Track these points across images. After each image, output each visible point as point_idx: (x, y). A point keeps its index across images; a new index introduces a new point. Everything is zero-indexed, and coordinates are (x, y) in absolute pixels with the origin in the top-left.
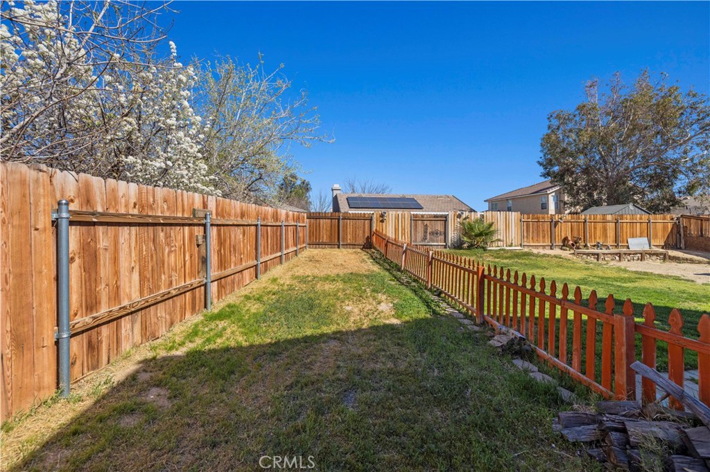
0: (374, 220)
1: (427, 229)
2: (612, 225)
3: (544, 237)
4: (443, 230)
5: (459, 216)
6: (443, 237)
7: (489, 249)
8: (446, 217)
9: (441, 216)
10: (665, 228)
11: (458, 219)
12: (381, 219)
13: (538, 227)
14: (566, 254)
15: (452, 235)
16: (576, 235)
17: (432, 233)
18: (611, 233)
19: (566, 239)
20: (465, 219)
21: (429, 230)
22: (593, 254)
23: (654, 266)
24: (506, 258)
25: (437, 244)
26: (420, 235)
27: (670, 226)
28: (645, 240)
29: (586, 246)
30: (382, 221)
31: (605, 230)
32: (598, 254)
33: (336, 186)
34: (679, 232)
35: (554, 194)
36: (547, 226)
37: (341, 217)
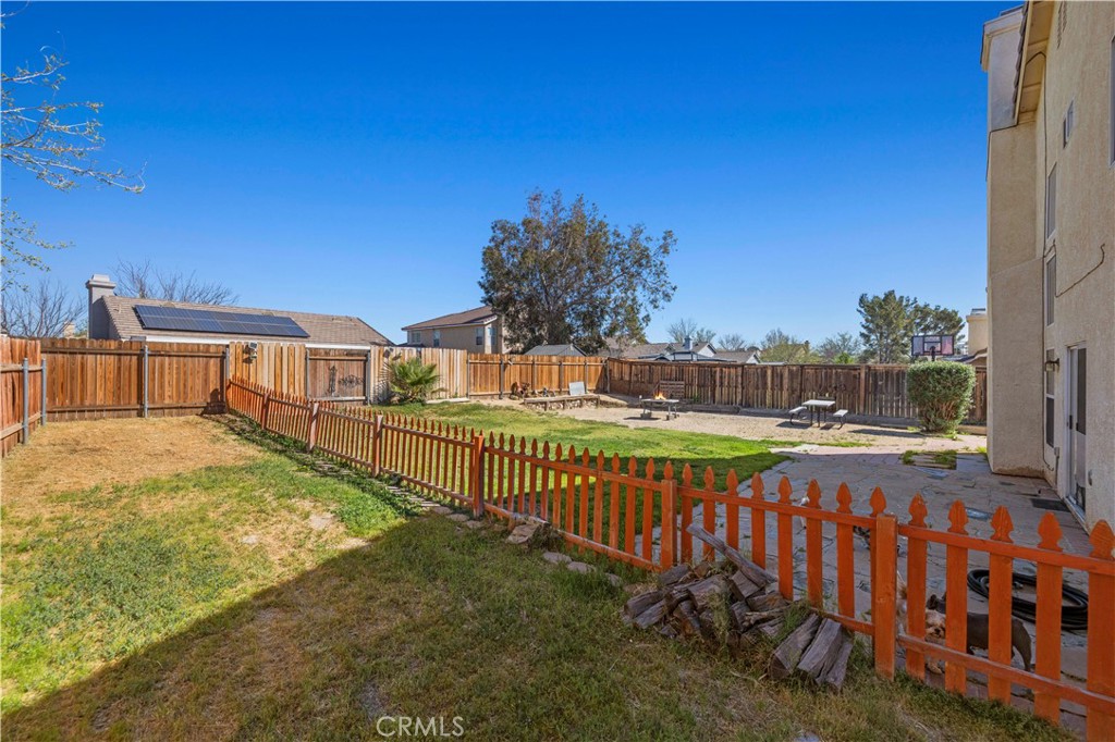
0: (231, 358)
1: (334, 374)
2: (556, 368)
3: (492, 384)
4: (361, 376)
5: (387, 354)
6: (361, 387)
7: (429, 402)
8: (366, 354)
9: (359, 353)
10: (597, 370)
11: (385, 359)
12: (246, 356)
13: (486, 370)
14: (516, 403)
15: (376, 383)
16: (524, 380)
17: (343, 382)
18: (555, 377)
19: (515, 385)
20: (396, 358)
21: (338, 376)
22: (542, 403)
23: (589, 413)
24: (454, 414)
25: (351, 398)
26: (322, 384)
27: (600, 368)
28: (582, 384)
29: (533, 393)
30: (248, 361)
31: (550, 373)
32: (545, 403)
33: (99, 279)
34: (606, 376)
35: (490, 326)
36: (496, 368)
37: (147, 352)
